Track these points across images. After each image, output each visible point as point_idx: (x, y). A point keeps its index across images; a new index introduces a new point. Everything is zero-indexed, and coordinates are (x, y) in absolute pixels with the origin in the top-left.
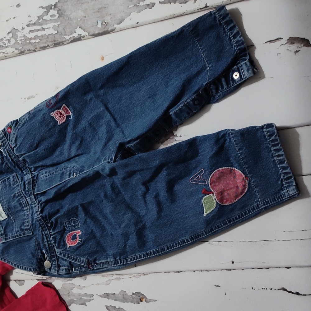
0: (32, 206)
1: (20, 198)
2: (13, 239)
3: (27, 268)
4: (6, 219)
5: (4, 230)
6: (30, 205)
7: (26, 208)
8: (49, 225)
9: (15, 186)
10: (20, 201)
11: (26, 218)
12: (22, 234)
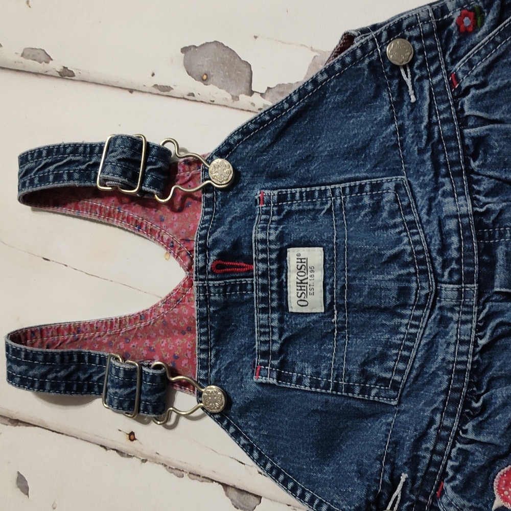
0: (449, 314)
1: (415, 274)
2: (313, 389)
3: (321, 501)
4: (314, 314)
5: (282, 345)
6: (441, 308)
7: (418, 313)
8: (475, 405)
9: (398, 220)
10: (409, 281)
11: (399, 342)
12: (357, 390)
